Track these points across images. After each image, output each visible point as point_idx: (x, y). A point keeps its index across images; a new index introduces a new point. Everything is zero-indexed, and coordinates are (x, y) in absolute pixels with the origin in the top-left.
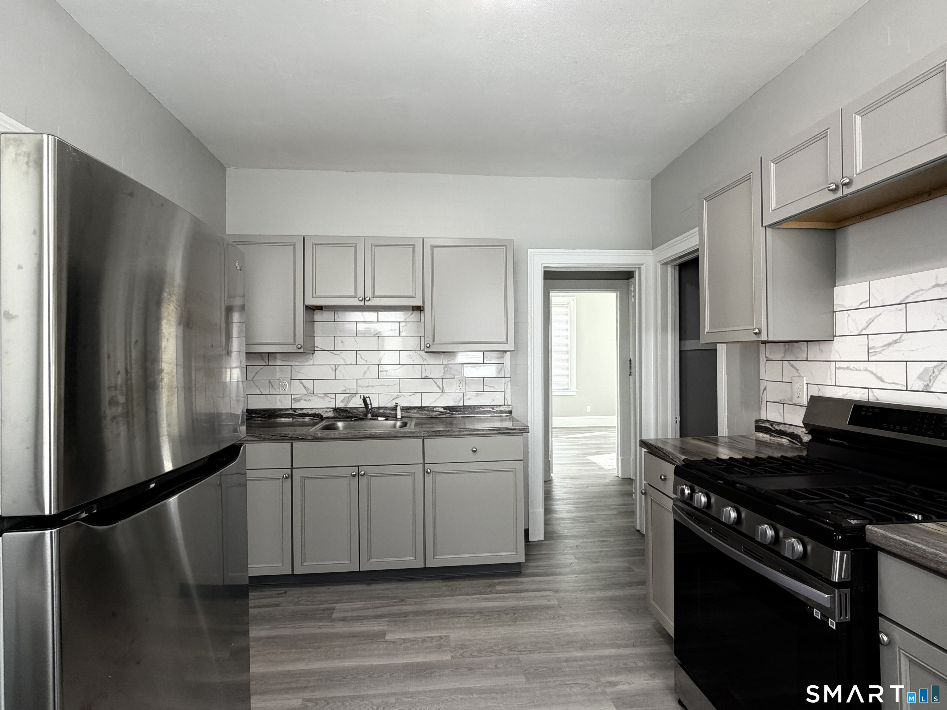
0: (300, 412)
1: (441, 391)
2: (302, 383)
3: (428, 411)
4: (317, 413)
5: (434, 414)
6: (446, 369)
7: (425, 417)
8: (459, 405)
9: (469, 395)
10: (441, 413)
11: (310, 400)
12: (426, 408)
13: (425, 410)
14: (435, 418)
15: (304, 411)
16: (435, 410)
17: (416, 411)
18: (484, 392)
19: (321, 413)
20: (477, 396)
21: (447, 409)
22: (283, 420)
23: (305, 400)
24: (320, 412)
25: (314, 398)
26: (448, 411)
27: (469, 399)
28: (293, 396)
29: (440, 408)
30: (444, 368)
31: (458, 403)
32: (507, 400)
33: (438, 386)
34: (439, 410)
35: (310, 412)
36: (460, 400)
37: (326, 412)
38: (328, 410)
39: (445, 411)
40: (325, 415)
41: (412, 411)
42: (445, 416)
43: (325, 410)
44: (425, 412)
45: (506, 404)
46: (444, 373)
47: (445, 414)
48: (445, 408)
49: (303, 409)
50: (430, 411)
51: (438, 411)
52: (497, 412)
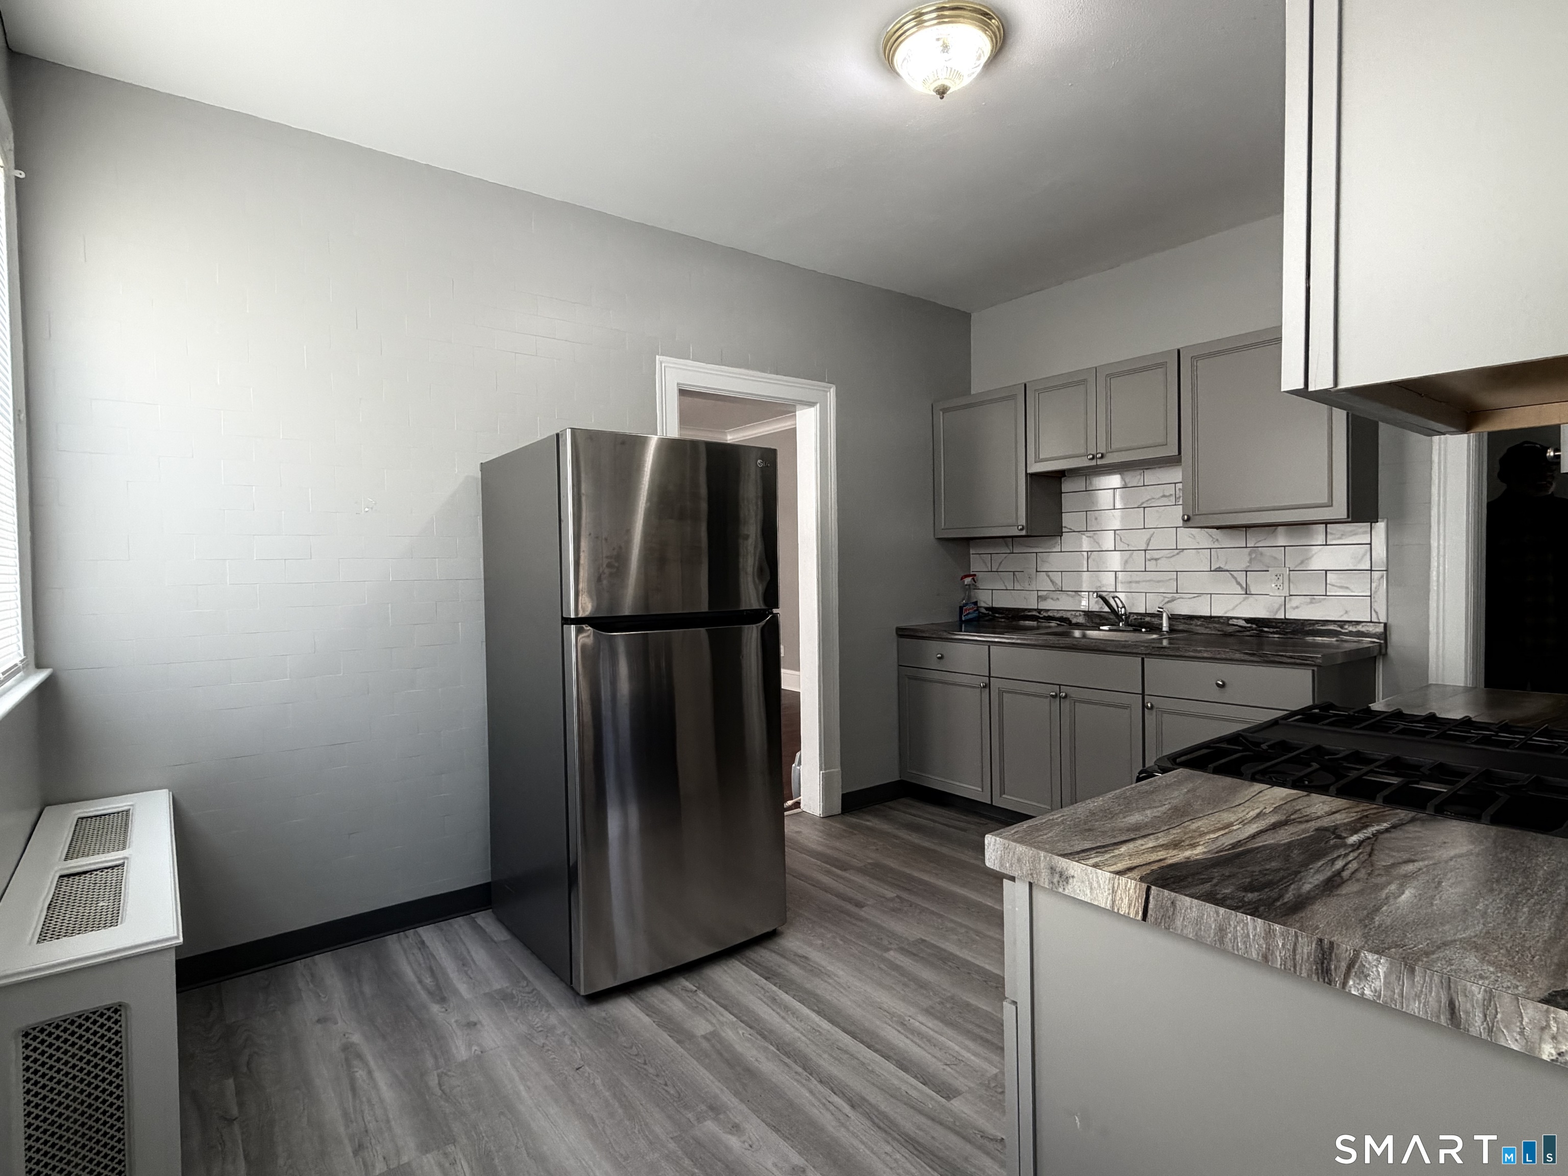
0: (1045, 614)
1: (1244, 593)
2: (1048, 576)
3: (1219, 623)
4: (1065, 616)
5: (1230, 629)
6: (1253, 556)
7: (1213, 632)
8: (1277, 617)
9: (1295, 601)
10: (1240, 629)
11: (1058, 599)
12: (1216, 619)
13: (1215, 622)
14: (1230, 635)
15: (1050, 614)
16: (1231, 622)
17: (1199, 623)
18: (1326, 595)
19: (1069, 617)
20: (1311, 603)
21: (1252, 623)
22: (1027, 623)
23: (1052, 599)
24: (1068, 615)
25: (1063, 597)
26: (1254, 626)
27: (1297, 607)
28: (1040, 593)
29: (1239, 620)
30: (1250, 554)
31: (1275, 615)
32: (1376, 613)
33: (1239, 583)
34: (1239, 624)
35: (1058, 615)
36: (1279, 609)
37: (1076, 616)
38: (1078, 614)
39: (1249, 625)
40: (1074, 621)
41: (1194, 622)
42: (1248, 633)
43: (1074, 613)
44: (1215, 625)
45: (1374, 620)
46: (1250, 561)
47: (1249, 631)
48: (1248, 620)
49: (1048, 610)
50: (1223, 623)
51: (1237, 625)
52: (1350, 634)
